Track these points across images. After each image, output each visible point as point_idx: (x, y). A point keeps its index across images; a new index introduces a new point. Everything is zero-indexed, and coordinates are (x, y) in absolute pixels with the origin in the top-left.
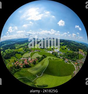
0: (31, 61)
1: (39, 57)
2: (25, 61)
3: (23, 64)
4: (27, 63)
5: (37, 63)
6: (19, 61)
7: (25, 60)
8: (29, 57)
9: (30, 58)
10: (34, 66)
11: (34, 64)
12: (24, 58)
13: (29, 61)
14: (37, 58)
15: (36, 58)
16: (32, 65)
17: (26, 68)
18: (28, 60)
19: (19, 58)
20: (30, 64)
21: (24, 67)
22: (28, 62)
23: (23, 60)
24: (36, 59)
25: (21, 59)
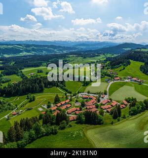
0: (106, 106)
1: (134, 100)
2: (90, 102)
3: (81, 110)
4: (94, 110)
5: (124, 117)
6: (71, 100)
7: (91, 99)
8: (105, 94)
9: (106, 97)
10: (112, 123)
11: (115, 118)
12: (89, 93)
13: (102, 104)
14: (128, 100)
15: (126, 100)
16: (108, 118)
17: (85, 123)
18: (99, 101)
19: (73, 93)
20: (102, 113)
21: (79, 121)
22: (97, 107)
23: (84, 98)
24: (126, 103)
25: (80, 95)
